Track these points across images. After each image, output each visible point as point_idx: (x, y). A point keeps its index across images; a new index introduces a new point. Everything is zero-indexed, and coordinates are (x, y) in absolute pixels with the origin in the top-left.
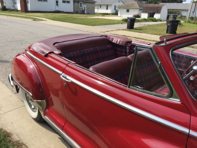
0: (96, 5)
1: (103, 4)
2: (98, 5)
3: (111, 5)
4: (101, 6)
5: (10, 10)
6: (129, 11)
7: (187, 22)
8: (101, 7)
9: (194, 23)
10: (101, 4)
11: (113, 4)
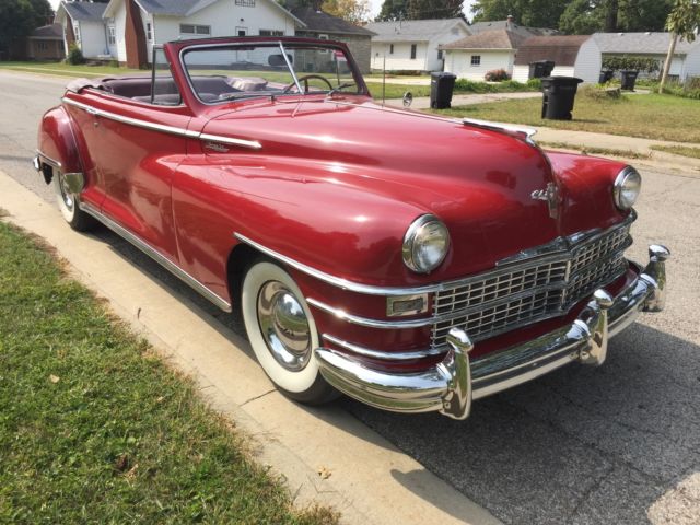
0: (377, 43)
1: (400, 38)
2: (384, 44)
3: (427, 43)
4: (392, 46)
5: (93, 63)
6: (479, 62)
7: (660, 91)
8: (392, 52)
9: (683, 96)
10: (392, 39)
11: (431, 41)
